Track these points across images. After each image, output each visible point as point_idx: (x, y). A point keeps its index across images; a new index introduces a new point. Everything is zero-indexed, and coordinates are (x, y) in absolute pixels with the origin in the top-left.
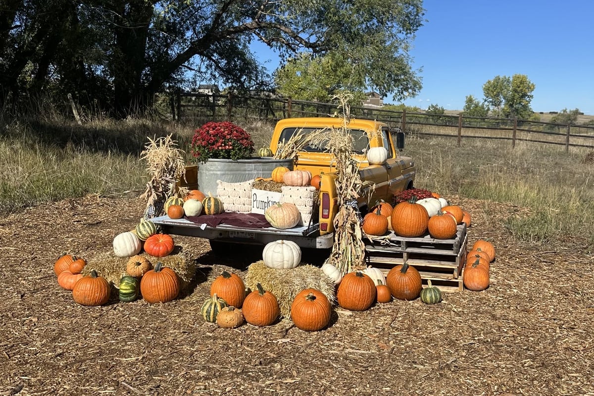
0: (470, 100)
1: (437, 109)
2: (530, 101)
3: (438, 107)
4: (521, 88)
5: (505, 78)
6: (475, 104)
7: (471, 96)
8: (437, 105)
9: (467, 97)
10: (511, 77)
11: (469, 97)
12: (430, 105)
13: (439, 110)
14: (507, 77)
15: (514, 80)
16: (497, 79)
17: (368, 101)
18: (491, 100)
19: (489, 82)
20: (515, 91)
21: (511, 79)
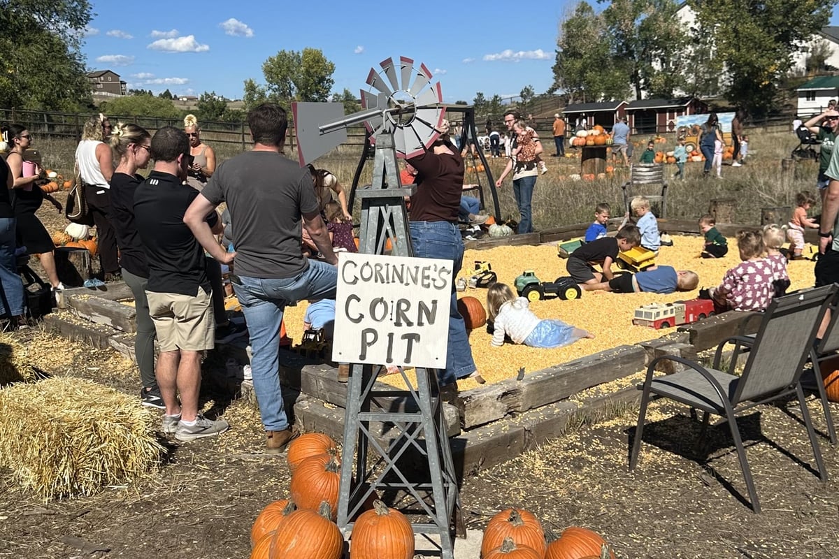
0: (251, 88)
1: (214, 99)
2: (330, 87)
3: (216, 97)
4: (315, 70)
5: (293, 54)
6: (260, 94)
7: (251, 81)
8: (214, 94)
9: (246, 82)
10: (300, 52)
11: (248, 81)
12: (204, 94)
13: (218, 101)
14: (295, 52)
15: (305, 57)
16: (283, 56)
17: (99, 86)
18: (277, 86)
19: (271, 60)
20: (308, 72)
21: (301, 55)
